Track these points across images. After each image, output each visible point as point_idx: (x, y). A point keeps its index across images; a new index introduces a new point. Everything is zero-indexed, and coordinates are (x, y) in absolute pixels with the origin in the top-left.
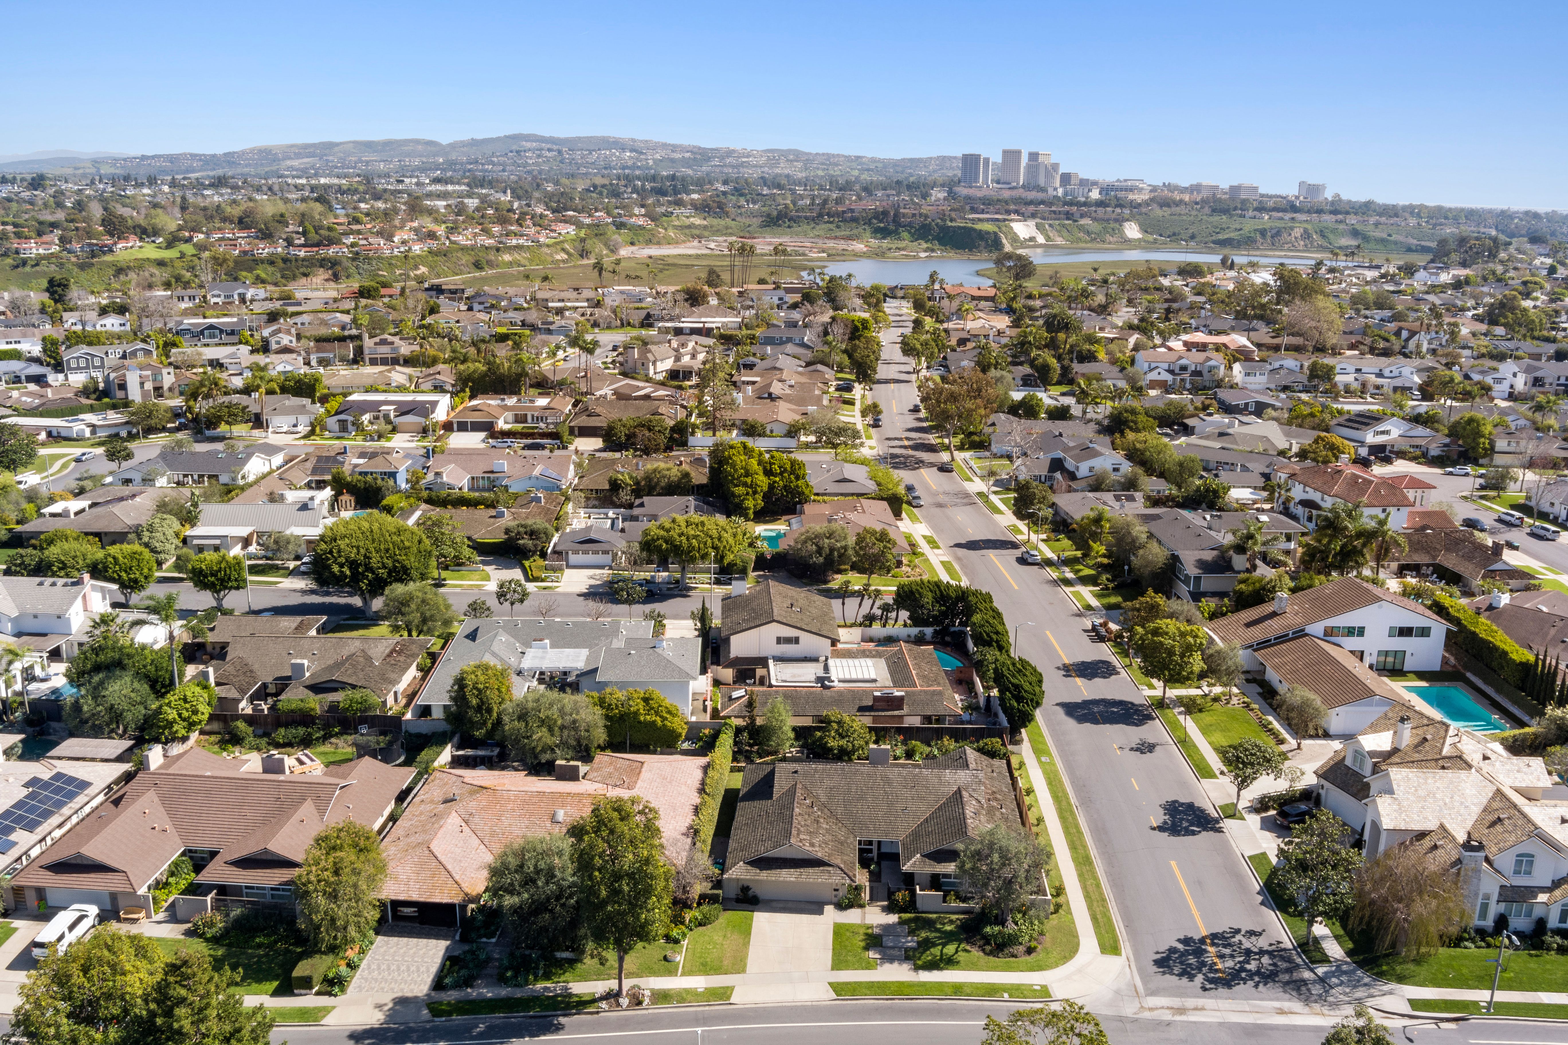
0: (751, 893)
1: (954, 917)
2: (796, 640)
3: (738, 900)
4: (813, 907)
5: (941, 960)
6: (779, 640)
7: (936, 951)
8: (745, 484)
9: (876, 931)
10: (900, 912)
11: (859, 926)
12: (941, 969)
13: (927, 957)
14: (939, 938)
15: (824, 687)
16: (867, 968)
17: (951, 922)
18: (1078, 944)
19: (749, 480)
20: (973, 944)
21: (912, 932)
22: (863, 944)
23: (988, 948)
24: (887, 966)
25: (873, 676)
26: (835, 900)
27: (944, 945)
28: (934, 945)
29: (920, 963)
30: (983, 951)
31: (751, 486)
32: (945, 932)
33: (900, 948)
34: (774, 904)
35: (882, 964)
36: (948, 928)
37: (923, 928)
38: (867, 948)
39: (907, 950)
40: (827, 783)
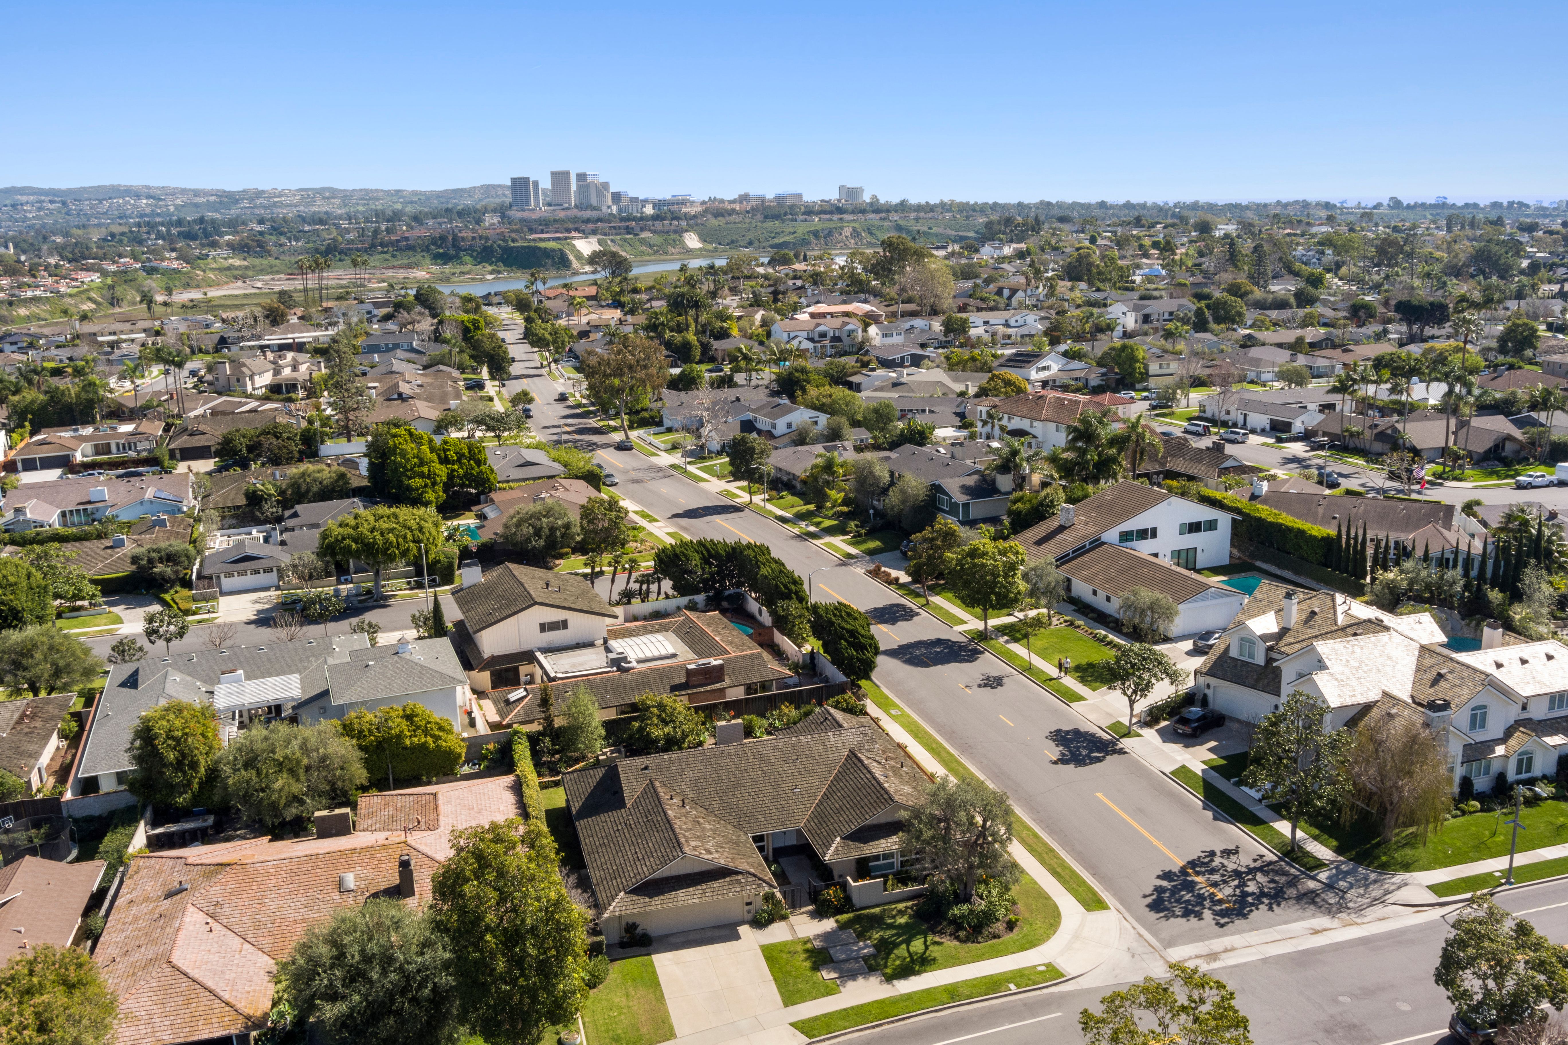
0: (639, 931)
1: (901, 906)
2: (564, 624)
3: (623, 945)
4: (723, 932)
5: (913, 961)
6: (543, 628)
7: (902, 951)
8: (422, 475)
9: (817, 944)
10: (834, 915)
11: (793, 942)
12: (918, 973)
13: (894, 962)
14: (898, 935)
15: (621, 669)
16: (829, 994)
17: (901, 913)
18: (1057, 908)
19: (425, 469)
20: (941, 933)
21: (861, 936)
22: (808, 964)
23: (962, 934)
24: (851, 984)
25: (671, 651)
26: (748, 917)
27: (908, 942)
28: (897, 945)
29: (889, 971)
30: (958, 938)
31: (429, 477)
32: (900, 926)
33: (856, 959)
34: (672, 940)
35: (843, 983)
36: (902, 920)
37: (872, 928)
38: (816, 968)
39: (866, 959)
40: (689, 774)
